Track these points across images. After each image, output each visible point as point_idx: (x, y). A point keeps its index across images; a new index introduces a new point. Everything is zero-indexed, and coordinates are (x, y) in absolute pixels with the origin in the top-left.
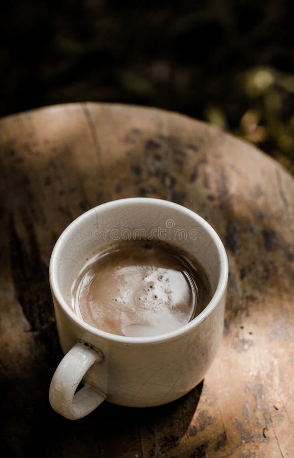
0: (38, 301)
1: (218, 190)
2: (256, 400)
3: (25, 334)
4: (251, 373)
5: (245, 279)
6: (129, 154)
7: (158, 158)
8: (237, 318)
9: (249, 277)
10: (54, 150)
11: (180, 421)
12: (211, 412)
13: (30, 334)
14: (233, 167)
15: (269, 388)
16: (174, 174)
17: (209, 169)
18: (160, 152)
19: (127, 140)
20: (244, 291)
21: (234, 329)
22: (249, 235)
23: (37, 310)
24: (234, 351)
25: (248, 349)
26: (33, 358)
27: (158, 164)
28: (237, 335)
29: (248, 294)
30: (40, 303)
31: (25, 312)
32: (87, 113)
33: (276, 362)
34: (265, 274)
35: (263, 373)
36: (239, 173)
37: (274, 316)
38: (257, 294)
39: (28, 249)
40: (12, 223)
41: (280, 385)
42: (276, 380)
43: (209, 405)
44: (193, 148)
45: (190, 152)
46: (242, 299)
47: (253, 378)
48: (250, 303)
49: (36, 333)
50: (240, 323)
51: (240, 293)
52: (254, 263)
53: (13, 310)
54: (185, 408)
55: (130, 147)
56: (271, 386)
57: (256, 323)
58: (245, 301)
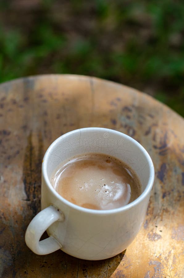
0: (35, 184)
1: (161, 143)
2: (155, 271)
3: (22, 201)
4: (155, 255)
5: (165, 199)
6: (111, 111)
7: (128, 117)
8: (155, 220)
9: (168, 198)
10: (67, 100)
11: (105, 274)
12: (125, 272)
13: (25, 202)
14: (173, 132)
15: (165, 266)
16: (136, 128)
17: (158, 130)
18: (130, 114)
19: (112, 103)
20: (163, 205)
21: (151, 226)
22: (174, 173)
23: (33, 189)
24: (148, 239)
25: (157, 240)
26: (23, 216)
27: (128, 121)
28: (152, 231)
29: (165, 208)
30: (36, 185)
31: (25, 188)
32: (92, 83)
33: (173, 252)
34: (178, 198)
35: (163, 257)
36: (176, 136)
37: (178, 224)
38: (170, 209)
39: (36, 153)
40: (30, 136)
41: (172, 265)
42: (170, 262)
43: (125, 268)
44: (152, 116)
45: (148, 118)
46: (160, 210)
47: (156, 258)
48: (165, 213)
49: (29, 202)
50: (156, 224)
51: (160, 206)
52: (172, 190)
53: (18, 186)
54: (110, 266)
55: (113, 108)
56: (167, 265)
57: (165, 226)
58: (162, 211)
